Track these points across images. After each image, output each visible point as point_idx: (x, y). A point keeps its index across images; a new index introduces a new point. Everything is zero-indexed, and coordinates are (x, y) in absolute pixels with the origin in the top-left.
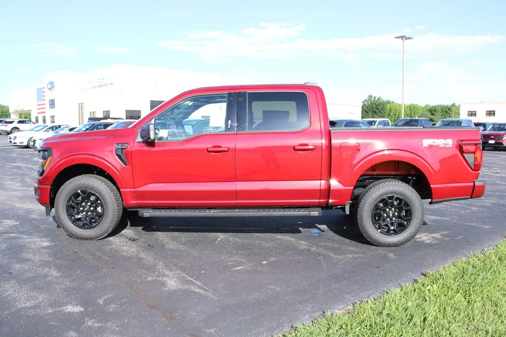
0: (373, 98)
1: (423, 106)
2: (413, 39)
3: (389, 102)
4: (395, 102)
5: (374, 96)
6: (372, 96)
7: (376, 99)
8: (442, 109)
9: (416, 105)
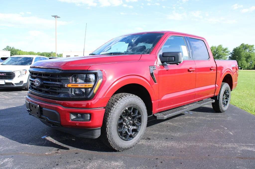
0: (9, 48)
1: (36, 53)
2: (60, 18)
3: (18, 50)
4: (21, 50)
5: (10, 46)
6: (8, 47)
7: (11, 48)
8: (47, 54)
9: (33, 52)
